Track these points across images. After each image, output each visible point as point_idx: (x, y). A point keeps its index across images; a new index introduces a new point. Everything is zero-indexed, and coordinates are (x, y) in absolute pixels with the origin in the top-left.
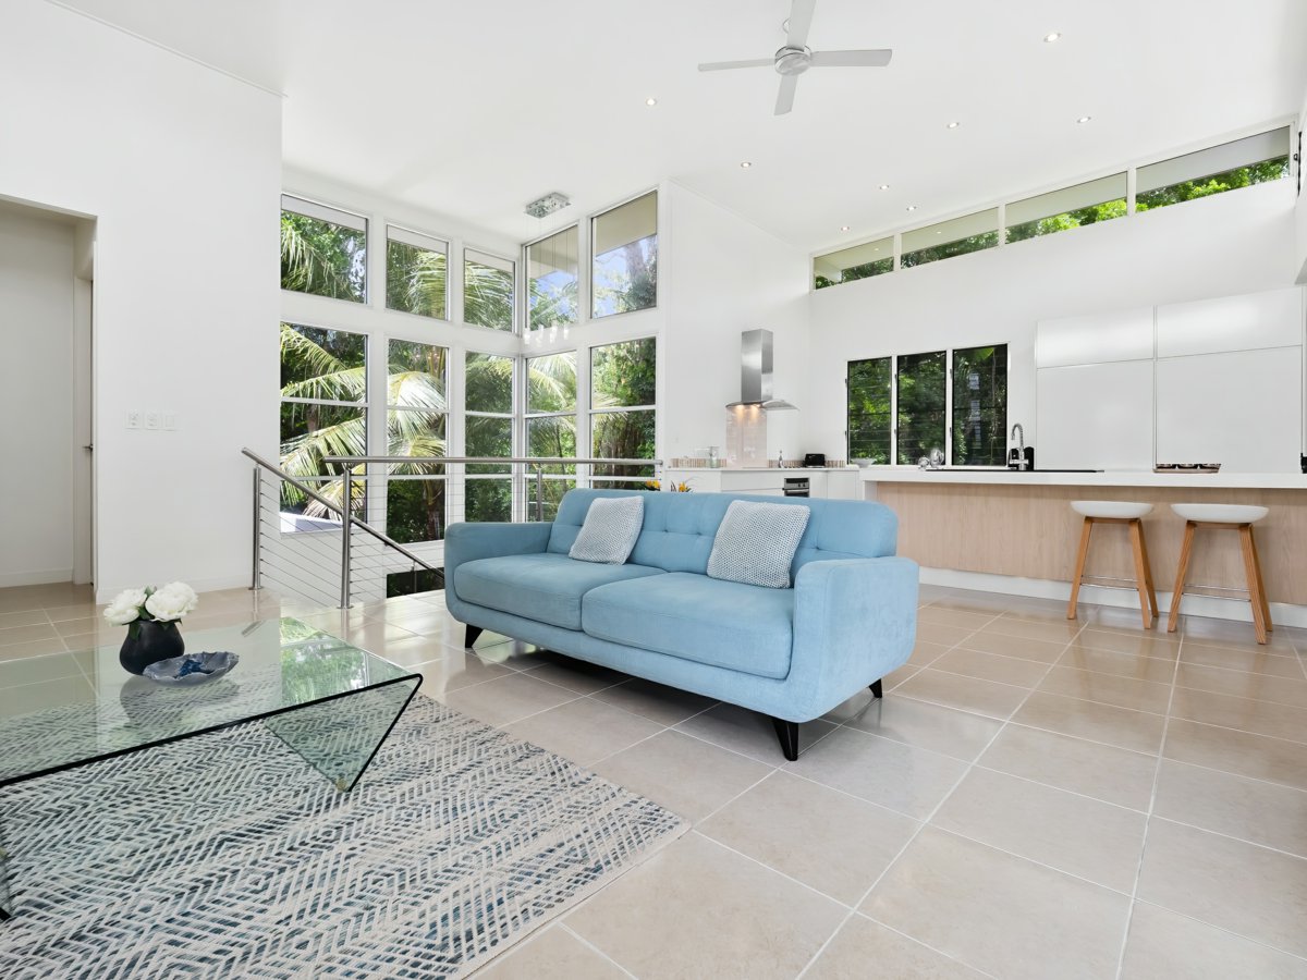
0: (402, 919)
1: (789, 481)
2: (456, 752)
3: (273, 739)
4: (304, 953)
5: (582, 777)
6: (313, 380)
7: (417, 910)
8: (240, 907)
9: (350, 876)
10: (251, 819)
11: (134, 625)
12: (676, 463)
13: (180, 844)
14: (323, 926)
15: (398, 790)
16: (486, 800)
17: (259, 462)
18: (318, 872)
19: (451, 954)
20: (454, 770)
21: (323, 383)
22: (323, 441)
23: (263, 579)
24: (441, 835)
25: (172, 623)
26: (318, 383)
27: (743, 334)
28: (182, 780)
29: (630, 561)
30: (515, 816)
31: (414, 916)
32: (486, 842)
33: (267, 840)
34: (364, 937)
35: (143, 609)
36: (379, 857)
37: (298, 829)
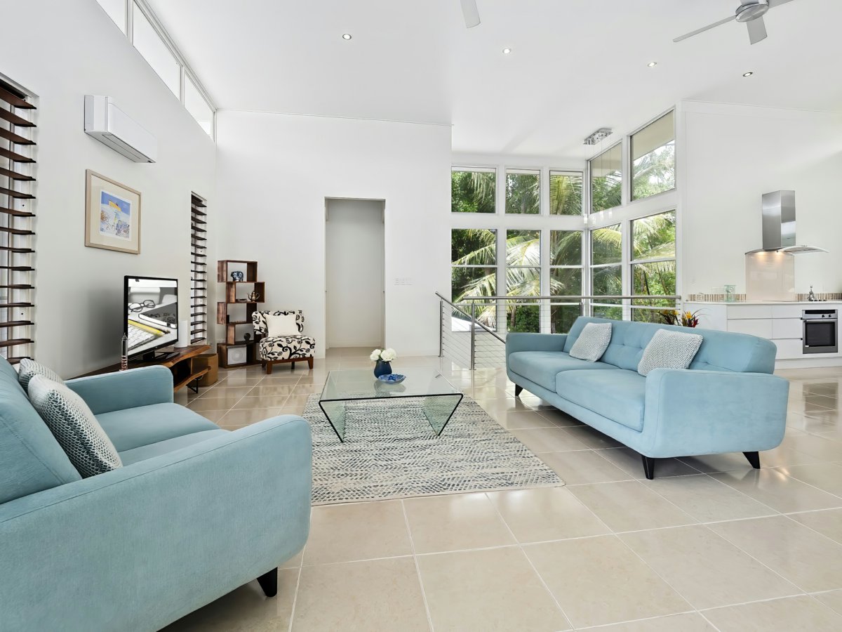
0: (436, 474)
1: (808, 312)
2: (484, 433)
3: (422, 414)
4: (405, 473)
5: (530, 455)
6: (483, 249)
7: (442, 474)
8: (394, 457)
9: (427, 459)
10: (406, 436)
11: (377, 361)
12: (693, 298)
13: (385, 437)
14: (413, 468)
15: (455, 440)
16: (486, 451)
17: (442, 298)
18: (418, 455)
19: (445, 487)
20: (479, 439)
21: (488, 250)
22: (488, 283)
23: (444, 352)
24: (462, 457)
25: (388, 362)
26: (485, 250)
27: (763, 195)
28: (392, 420)
29: (600, 360)
30: (492, 460)
31: (440, 475)
32: (476, 464)
33: (408, 442)
34: (423, 475)
35: (380, 356)
36: (437, 457)
37: (418, 442)
